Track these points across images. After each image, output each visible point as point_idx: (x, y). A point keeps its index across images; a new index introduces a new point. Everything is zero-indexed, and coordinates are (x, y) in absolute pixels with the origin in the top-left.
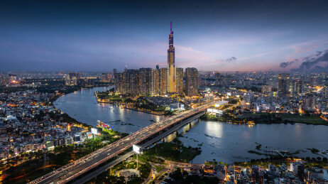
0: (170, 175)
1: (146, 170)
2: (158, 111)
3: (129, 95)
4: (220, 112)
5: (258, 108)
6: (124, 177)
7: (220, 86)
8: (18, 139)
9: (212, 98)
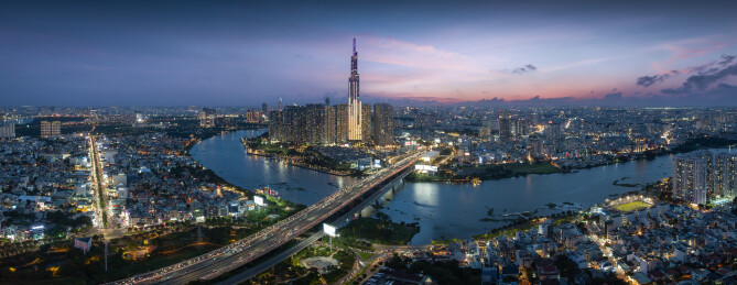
0: (387, 264)
1: (347, 260)
2: (340, 170)
3: (292, 144)
4: (434, 169)
5: (481, 160)
6: (316, 269)
7: (421, 129)
8: (161, 201)
9: (414, 148)
